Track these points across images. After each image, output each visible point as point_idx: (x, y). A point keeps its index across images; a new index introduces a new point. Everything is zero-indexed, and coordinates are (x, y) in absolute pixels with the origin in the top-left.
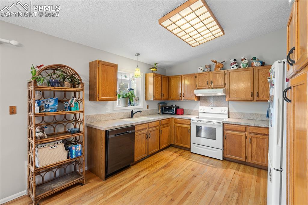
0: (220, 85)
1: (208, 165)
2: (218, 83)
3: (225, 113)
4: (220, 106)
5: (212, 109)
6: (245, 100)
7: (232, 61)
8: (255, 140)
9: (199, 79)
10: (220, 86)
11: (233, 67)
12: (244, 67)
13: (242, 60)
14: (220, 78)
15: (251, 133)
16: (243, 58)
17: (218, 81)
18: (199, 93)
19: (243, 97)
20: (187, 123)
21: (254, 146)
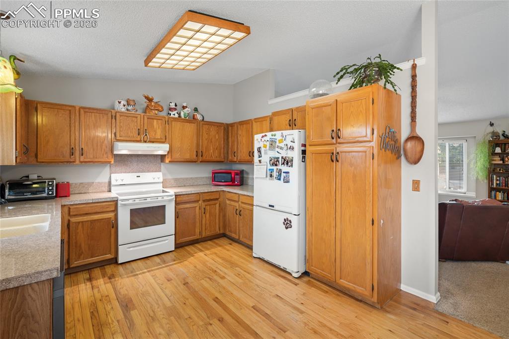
0: (159, 137)
1: (153, 268)
2: (155, 134)
3: (159, 181)
4: (149, 171)
5: (137, 177)
6: (189, 162)
7: (172, 105)
8: (208, 208)
9: (120, 123)
10: (158, 139)
11: (174, 115)
12: (185, 117)
13: (184, 108)
14: (159, 127)
15: (204, 201)
16: (185, 105)
17: (155, 131)
18: (123, 148)
19: (187, 156)
20: (108, 210)
21: (208, 215)
